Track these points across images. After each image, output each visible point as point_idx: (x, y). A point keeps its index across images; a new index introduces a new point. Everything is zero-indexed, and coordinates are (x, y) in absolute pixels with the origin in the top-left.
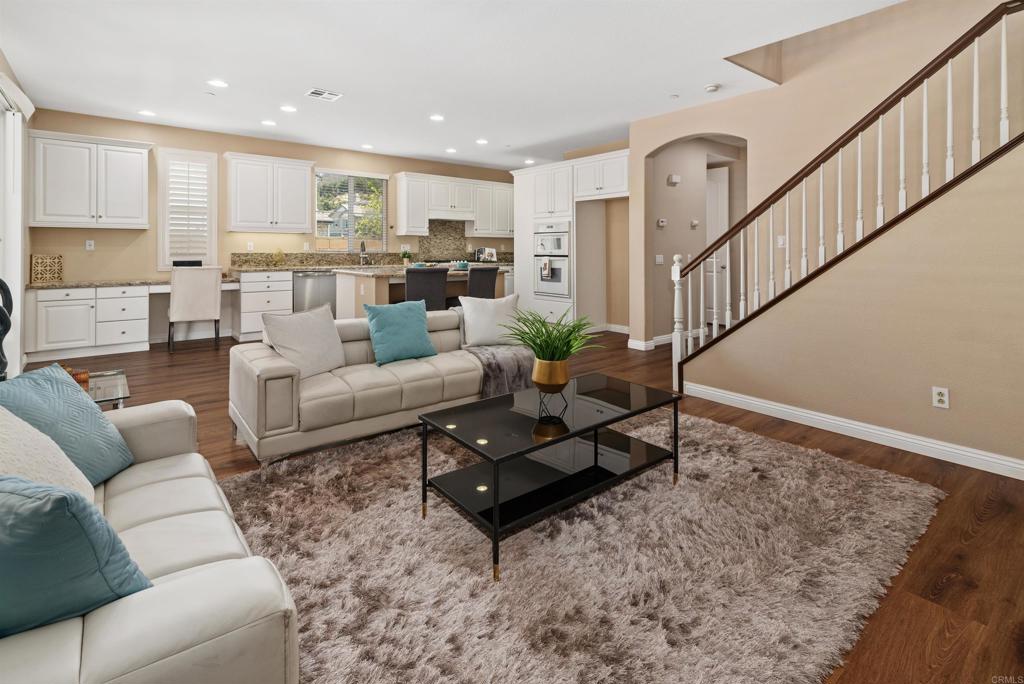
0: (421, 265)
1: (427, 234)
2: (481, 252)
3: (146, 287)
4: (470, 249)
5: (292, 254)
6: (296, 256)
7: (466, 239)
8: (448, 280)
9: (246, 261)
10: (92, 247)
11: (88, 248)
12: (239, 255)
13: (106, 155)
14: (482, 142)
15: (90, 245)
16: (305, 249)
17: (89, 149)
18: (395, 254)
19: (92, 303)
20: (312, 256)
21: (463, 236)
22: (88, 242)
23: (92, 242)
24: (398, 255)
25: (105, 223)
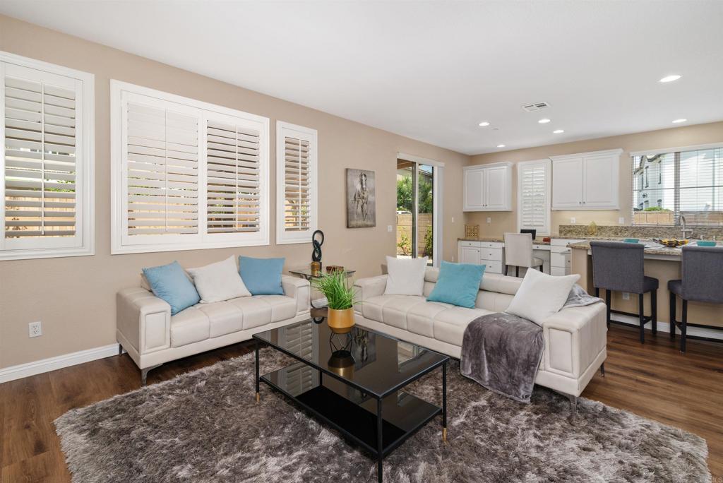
0: (629, 240)
5: (606, 227)
6: (611, 228)
8: (645, 257)
9: (570, 231)
10: (490, 221)
12: (564, 227)
13: (489, 173)
16: (620, 222)
19: (479, 249)
20: (627, 229)
23: (490, 218)
25: (488, 208)
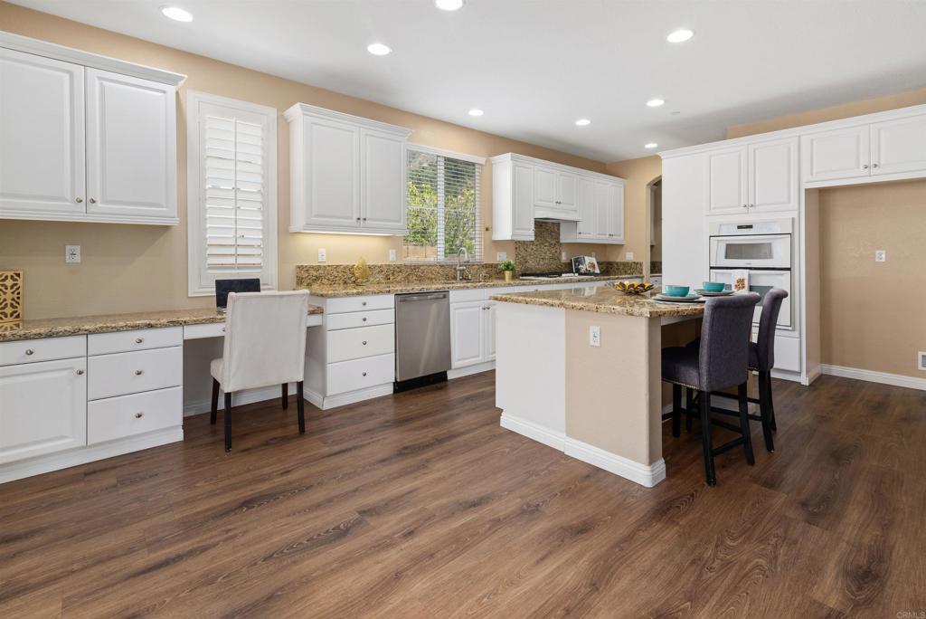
1: (533, 239)
2: (579, 261)
3: (179, 329)
4: (564, 258)
5: (376, 266)
6: (380, 269)
7: (561, 244)
9: (317, 278)
10: (78, 259)
11: (68, 259)
12: (307, 269)
13: (102, 87)
14: (656, 103)
15: (74, 254)
16: (391, 259)
17: (71, 74)
18: (491, 266)
19: (82, 366)
20: (399, 269)
21: (558, 242)
22: (68, 248)
23: (78, 249)
24: (496, 266)
25: (103, 213)
